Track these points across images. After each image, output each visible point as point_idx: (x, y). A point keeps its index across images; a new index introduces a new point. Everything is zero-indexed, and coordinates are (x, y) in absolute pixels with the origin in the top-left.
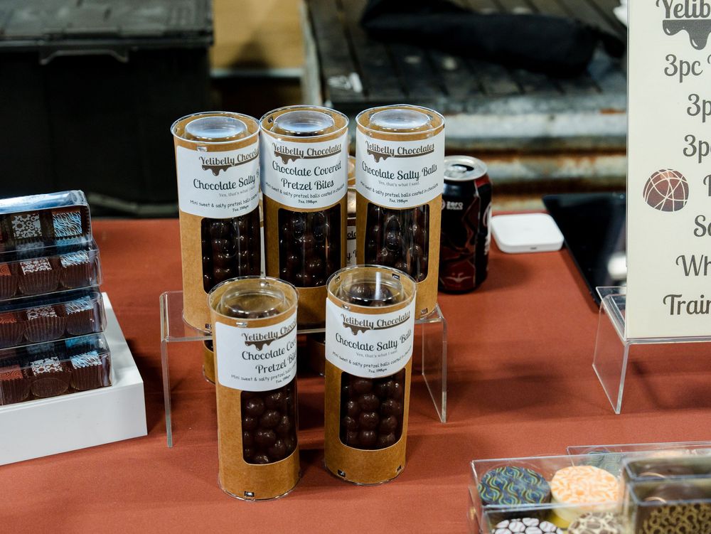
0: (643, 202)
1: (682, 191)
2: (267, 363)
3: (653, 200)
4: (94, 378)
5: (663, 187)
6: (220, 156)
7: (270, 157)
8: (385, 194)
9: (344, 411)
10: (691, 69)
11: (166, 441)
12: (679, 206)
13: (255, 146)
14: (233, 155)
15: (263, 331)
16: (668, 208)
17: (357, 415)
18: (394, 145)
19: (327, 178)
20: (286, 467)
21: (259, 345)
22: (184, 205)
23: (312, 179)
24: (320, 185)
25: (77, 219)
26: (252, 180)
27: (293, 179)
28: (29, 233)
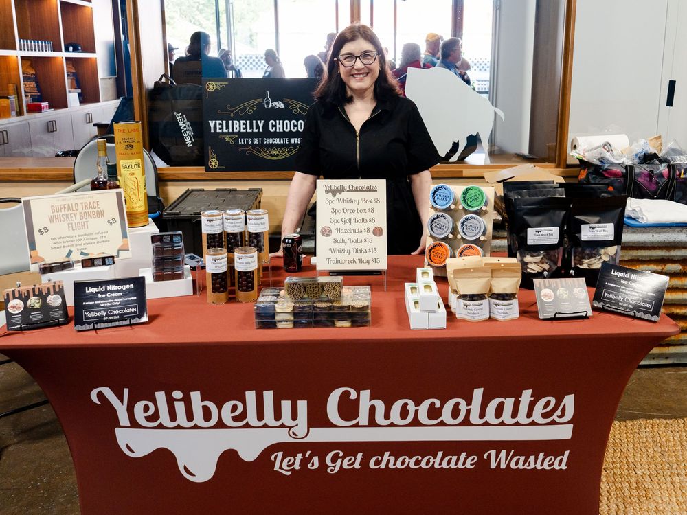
0: (320, 234)
1: (330, 232)
2: (218, 265)
3: (323, 234)
4: (180, 277)
5: (325, 231)
6: (211, 218)
7: (225, 220)
8: (252, 228)
9: (239, 282)
10: (332, 202)
11: (198, 296)
12: (329, 235)
13: (221, 216)
14: (214, 218)
15: (216, 257)
16: (327, 236)
17: (241, 283)
18: (253, 216)
19: (238, 225)
20: (223, 295)
21: (215, 260)
22: (203, 231)
23: (234, 225)
24: (236, 226)
25: (179, 238)
26: (219, 225)
27: (230, 225)
28: (168, 241)
